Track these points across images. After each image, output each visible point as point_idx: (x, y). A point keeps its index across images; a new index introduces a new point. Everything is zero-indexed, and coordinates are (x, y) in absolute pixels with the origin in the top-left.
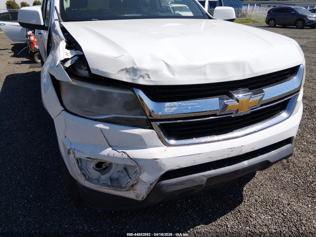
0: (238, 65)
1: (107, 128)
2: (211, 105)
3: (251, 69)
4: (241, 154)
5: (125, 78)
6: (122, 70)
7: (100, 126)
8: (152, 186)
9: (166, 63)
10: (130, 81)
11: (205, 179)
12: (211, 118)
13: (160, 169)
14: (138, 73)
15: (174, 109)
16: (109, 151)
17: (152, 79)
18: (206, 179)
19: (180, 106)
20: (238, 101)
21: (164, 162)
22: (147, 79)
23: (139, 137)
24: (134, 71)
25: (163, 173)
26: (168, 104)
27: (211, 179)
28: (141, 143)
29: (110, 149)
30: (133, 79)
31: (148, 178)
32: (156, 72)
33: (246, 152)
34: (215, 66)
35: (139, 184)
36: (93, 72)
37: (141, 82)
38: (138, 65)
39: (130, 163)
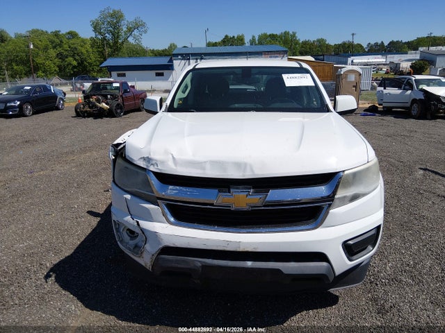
0: (238, 165)
3: (252, 170)
4: (238, 250)
5: (142, 164)
6: (141, 158)
9: (173, 158)
10: (145, 167)
11: (199, 264)
12: (208, 207)
13: (159, 242)
14: (151, 161)
16: (128, 218)
17: (159, 167)
20: (232, 195)
22: (156, 167)
24: (148, 160)
25: (161, 246)
26: (171, 187)
27: (205, 267)
28: (149, 217)
30: (147, 166)
32: (163, 162)
33: (245, 250)
36: (126, 157)
37: (152, 168)
38: (152, 156)
39: (137, 230)
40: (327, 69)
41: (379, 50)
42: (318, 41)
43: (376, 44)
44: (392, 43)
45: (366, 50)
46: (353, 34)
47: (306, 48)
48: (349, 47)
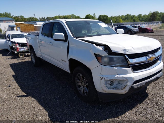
0: (148, 47)
1: (117, 68)
2: (143, 59)
5: (123, 52)
6: (122, 50)
7: (114, 68)
8: (131, 86)
9: (133, 48)
13: (133, 80)
14: (126, 50)
15: (135, 61)
16: (117, 76)
17: (130, 52)
18: (145, 83)
19: (136, 60)
20: (150, 57)
21: (134, 78)
22: (129, 52)
23: (126, 70)
24: (125, 50)
28: (127, 72)
29: (118, 75)
30: (125, 52)
31: (130, 84)
32: (131, 50)
34: (144, 47)
35: (127, 86)
36: (112, 52)
37: (127, 53)
40: (32, 27)
41: (43, 20)
42: (20, 16)
43: (42, 18)
44: (47, 18)
45: (39, 20)
46: (34, 14)
47: (16, 19)
48: (33, 19)
